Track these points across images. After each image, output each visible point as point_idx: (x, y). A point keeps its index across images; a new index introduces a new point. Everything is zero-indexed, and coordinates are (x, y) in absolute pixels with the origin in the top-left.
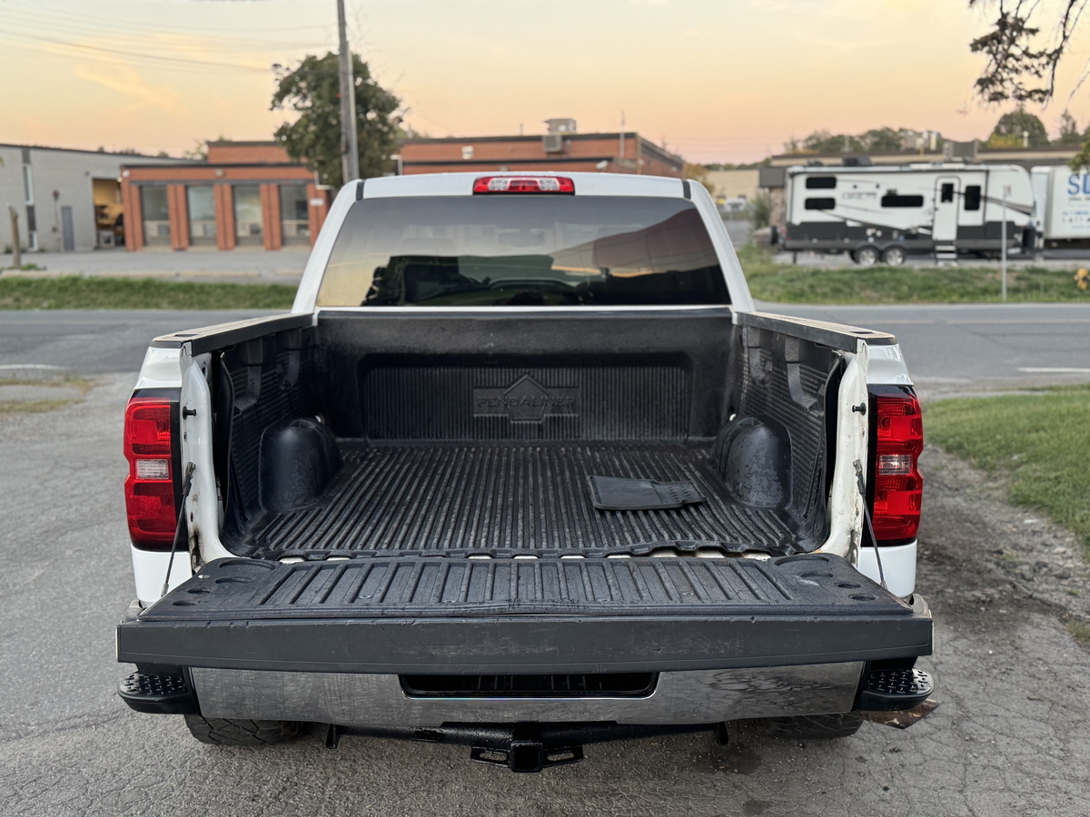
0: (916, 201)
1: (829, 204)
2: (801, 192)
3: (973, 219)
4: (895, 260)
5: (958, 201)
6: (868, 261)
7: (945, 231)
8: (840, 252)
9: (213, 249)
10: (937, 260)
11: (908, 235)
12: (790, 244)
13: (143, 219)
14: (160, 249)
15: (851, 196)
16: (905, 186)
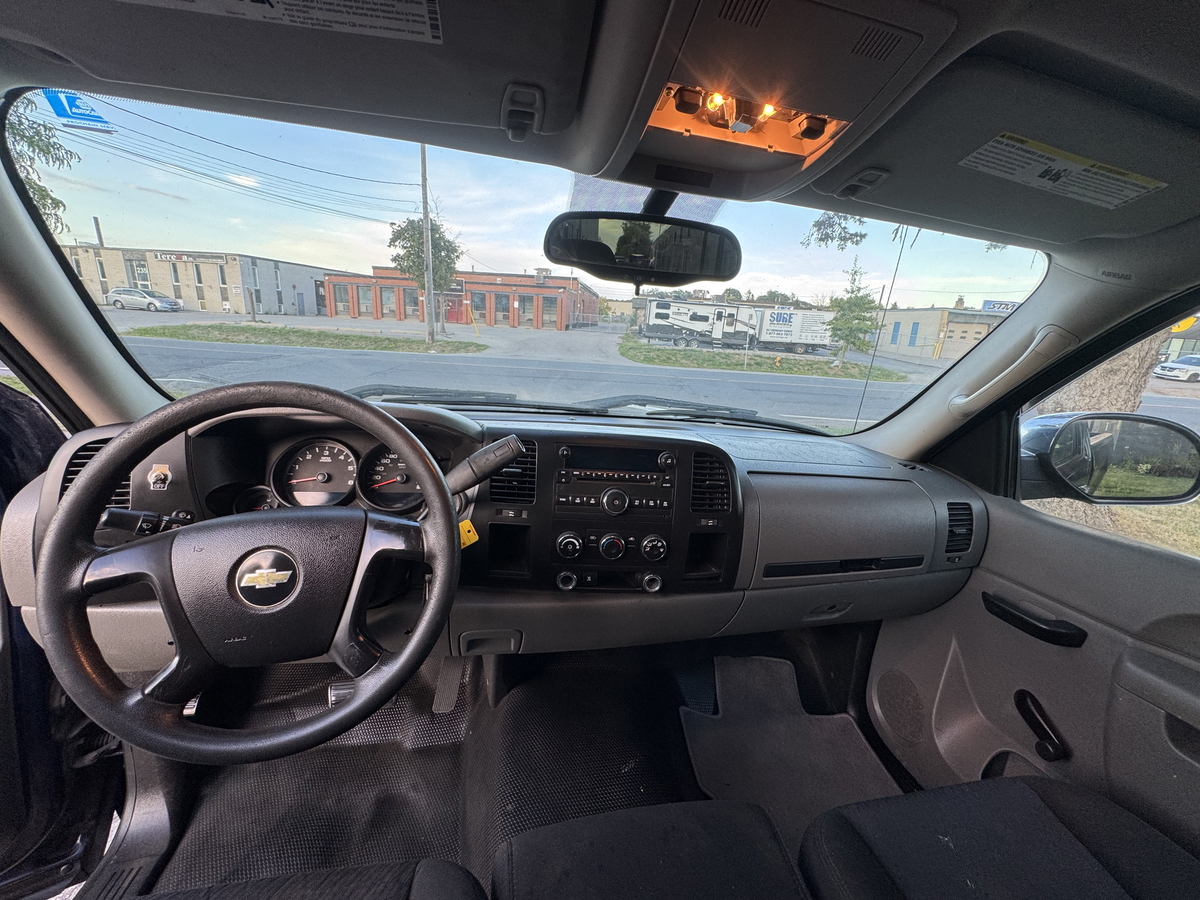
0: (705, 319)
1: (666, 317)
2: (655, 310)
3: (730, 330)
4: (694, 346)
5: (724, 321)
6: (682, 346)
7: (717, 334)
8: (669, 340)
9: (371, 318)
10: (713, 348)
11: (701, 334)
12: (647, 334)
13: (336, 302)
14: (344, 317)
15: (677, 314)
16: (701, 311)
